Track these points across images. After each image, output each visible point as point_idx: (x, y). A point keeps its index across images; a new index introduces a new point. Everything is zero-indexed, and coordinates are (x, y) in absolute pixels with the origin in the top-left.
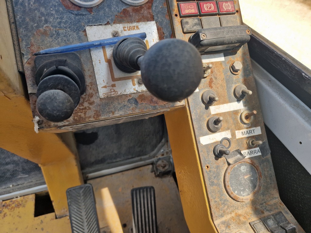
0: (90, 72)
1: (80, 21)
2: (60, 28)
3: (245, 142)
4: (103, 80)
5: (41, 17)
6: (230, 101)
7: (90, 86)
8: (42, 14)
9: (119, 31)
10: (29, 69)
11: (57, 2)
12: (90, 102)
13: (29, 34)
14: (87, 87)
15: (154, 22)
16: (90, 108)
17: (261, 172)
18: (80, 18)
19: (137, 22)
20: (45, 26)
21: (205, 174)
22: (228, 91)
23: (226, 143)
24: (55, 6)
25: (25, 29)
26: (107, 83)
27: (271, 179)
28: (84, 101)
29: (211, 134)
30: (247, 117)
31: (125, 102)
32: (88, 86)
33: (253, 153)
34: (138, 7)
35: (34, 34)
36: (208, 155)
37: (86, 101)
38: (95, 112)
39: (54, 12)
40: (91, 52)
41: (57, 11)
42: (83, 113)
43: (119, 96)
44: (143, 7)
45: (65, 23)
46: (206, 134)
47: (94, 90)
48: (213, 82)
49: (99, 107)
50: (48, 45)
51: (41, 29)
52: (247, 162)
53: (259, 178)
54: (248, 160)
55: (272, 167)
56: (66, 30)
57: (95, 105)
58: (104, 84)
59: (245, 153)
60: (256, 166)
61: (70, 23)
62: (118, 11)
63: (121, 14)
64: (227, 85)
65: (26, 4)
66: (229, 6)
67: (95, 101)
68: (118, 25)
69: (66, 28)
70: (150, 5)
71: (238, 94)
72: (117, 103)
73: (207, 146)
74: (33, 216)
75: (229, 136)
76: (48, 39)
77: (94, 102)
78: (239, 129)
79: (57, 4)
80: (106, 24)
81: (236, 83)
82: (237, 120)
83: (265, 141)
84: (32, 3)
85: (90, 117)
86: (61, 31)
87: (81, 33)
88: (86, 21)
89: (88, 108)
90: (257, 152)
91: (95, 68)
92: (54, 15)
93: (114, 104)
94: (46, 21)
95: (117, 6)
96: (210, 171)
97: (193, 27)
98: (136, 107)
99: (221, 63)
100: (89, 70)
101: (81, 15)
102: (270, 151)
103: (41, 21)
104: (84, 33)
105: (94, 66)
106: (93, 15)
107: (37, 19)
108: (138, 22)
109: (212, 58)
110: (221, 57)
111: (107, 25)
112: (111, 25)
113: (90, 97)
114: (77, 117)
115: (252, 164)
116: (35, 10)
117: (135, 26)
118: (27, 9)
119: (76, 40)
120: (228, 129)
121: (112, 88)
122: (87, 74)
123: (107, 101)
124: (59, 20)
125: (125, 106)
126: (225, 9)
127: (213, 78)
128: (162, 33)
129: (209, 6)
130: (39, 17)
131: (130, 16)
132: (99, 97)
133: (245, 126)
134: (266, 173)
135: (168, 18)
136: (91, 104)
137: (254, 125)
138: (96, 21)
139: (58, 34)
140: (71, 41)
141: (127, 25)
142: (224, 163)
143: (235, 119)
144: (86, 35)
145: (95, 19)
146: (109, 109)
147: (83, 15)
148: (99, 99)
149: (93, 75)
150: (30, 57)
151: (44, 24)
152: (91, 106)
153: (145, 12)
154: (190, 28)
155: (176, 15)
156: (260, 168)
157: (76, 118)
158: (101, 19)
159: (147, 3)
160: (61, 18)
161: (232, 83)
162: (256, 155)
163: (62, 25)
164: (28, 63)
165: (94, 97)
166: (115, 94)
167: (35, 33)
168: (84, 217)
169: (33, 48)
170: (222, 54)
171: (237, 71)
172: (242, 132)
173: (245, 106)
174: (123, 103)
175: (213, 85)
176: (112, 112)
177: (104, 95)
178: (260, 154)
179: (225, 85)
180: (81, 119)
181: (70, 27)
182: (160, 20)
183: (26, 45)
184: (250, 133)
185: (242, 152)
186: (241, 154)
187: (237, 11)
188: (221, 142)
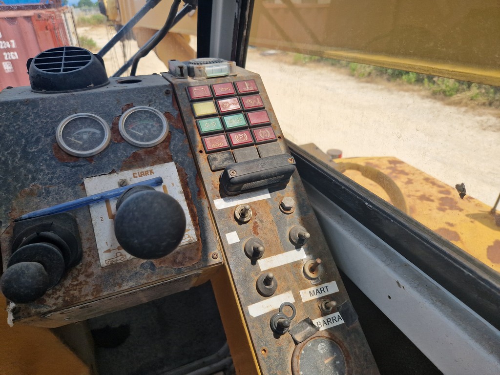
0: (88, 234)
1: (77, 173)
2: (51, 184)
3: (316, 305)
4: (106, 243)
5: (27, 175)
6: (286, 250)
7: (88, 253)
8: (29, 171)
9: (128, 179)
10: (7, 239)
11: (49, 156)
12: (87, 273)
13: (11, 196)
14: (84, 254)
15: (173, 163)
16: (87, 283)
17: (347, 351)
18: (77, 170)
19: (151, 165)
20: (31, 185)
21: (262, 363)
22: (282, 237)
23: (287, 311)
24: (46, 160)
25: (5, 191)
26: (111, 246)
27: (366, 359)
28: (79, 274)
29: (263, 300)
30: (312, 270)
31: (136, 268)
32: (86, 252)
33: (332, 321)
34: (152, 148)
35: (17, 196)
36: (264, 332)
37: (82, 274)
38: (94, 287)
39: (44, 167)
40: (90, 209)
41: (48, 166)
42: (78, 289)
43: (128, 261)
44: (158, 148)
45: (58, 178)
46: (257, 301)
47: (93, 258)
48: (259, 227)
49: (99, 279)
50: (34, 207)
51: (26, 189)
52: (323, 337)
53: (347, 360)
54: (324, 332)
55: (365, 341)
56: (58, 187)
57: (95, 277)
58: (107, 248)
59: (319, 323)
60: (337, 340)
61: (65, 177)
62: (127, 156)
63: (130, 159)
64: (278, 229)
65: (10, 162)
66: (267, 133)
67: (95, 271)
68: (126, 172)
69: (59, 183)
70: (167, 144)
71: (294, 239)
72: (125, 271)
73: (260, 318)
75: (291, 300)
76: (35, 200)
77: (93, 273)
78: (305, 288)
79: (48, 158)
80: (110, 173)
81: (290, 225)
82: (300, 275)
83: (346, 301)
84: (17, 160)
85: (87, 295)
86: (51, 188)
87: (78, 188)
88: (85, 172)
89: (84, 283)
90: (337, 320)
91: (95, 229)
92: (45, 170)
93: (121, 273)
94: (34, 179)
95: (125, 150)
96: (269, 357)
97: (223, 162)
98: (152, 273)
99: (266, 201)
100: (87, 232)
101: (78, 166)
102: (357, 317)
103: (27, 179)
104: (82, 187)
105: (94, 226)
106: (94, 164)
107: (22, 177)
108: (153, 165)
109: (253, 196)
110: (265, 193)
111: (112, 174)
112: (117, 174)
113: (87, 267)
114: (68, 296)
115: (331, 339)
116: (20, 167)
117: (148, 171)
118: (11, 167)
119: (71, 196)
120: (288, 289)
121: (119, 251)
122: (84, 237)
123: (111, 270)
124: (50, 176)
125: (136, 273)
126: (263, 137)
127: (258, 222)
128: (184, 175)
129: (241, 136)
130: (25, 176)
131: (142, 160)
132: (99, 265)
133: (312, 282)
134: (357, 350)
135: (191, 156)
136: (88, 276)
137: (326, 278)
138: (98, 171)
139: (48, 192)
140: (65, 199)
141: (137, 171)
142: (290, 342)
143: (297, 274)
144: (84, 189)
145: (97, 168)
146: (114, 280)
147: (81, 166)
148: (101, 268)
149: (92, 238)
150: (9, 225)
151: (31, 183)
152: (88, 280)
153: (161, 153)
154: (220, 165)
155: (201, 152)
156: (346, 344)
157: (66, 298)
158: (104, 168)
159: (163, 142)
160: (53, 173)
161: (286, 226)
162: (336, 324)
163: (54, 180)
164: (6, 232)
165: (93, 267)
166: (122, 259)
167: (19, 194)
169: (14, 213)
170: (267, 190)
171: (289, 209)
172: (310, 292)
173: (308, 254)
174: (135, 269)
175: (259, 230)
176: (118, 283)
177: (107, 262)
178: (342, 322)
179: (276, 229)
180: (75, 299)
181: (63, 183)
182: (181, 159)
183: (6, 211)
184: (323, 291)
185: (315, 322)
186: (312, 325)
187: (279, 137)
188: (280, 310)
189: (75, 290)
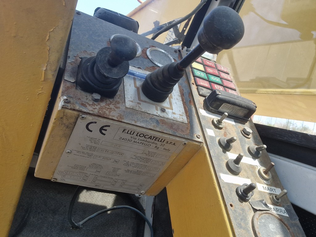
3: (268, 196)
6: (246, 156)
8: (91, 45)
10: (70, 67)
12: (116, 106)
20: (91, 51)
22: (243, 148)
25: (75, 47)
26: (134, 100)
29: (231, 175)
30: (265, 173)
36: (231, 193)
37: (112, 104)
38: (119, 115)
43: (143, 112)
47: (122, 100)
49: (123, 113)
51: (88, 51)
54: (276, 215)
57: (120, 110)
58: (131, 99)
60: (286, 223)
63: (151, 68)
64: (240, 143)
66: (234, 93)
71: (253, 150)
72: (140, 116)
73: (228, 184)
81: (248, 144)
82: (256, 174)
83: (289, 204)
89: (113, 109)
91: (125, 87)
93: (137, 116)
95: (148, 63)
97: (207, 93)
98: (157, 126)
99: (232, 125)
110: (232, 121)
111: (139, 69)
112: (143, 70)
113: (116, 103)
121: (138, 105)
123: (131, 111)
127: (227, 132)
128: (182, 90)
129: (219, 87)
130: (88, 46)
132: (125, 106)
133: (265, 181)
135: (186, 83)
137: (274, 184)
142: (250, 209)
143: (253, 172)
149: (122, 91)
150: (74, 61)
152: (116, 109)
155: (193, 84)
157: (100, 112)
158: (135, 64)
161: (245, 143)
162: (283, 214)
164: (70, 63)
165: (120, 105)
166: (140, 109)
171: (248, 134)
172: (263, 187)
173: (261, 165)
174: (146, 118)
177: (130, 106)
178: (287, 215)
183: (73, 55)
184: (272, 191)
185: (269, 205)
186: (266, 205)
189: (107, 110)
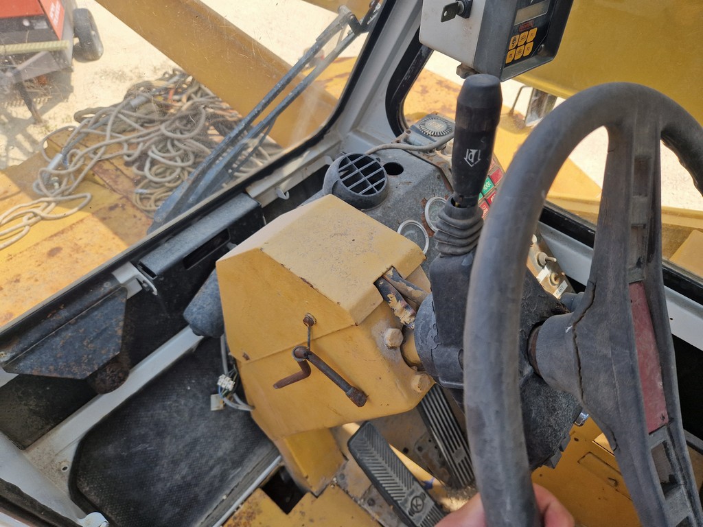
30: (556, 279)
71: (542, 262)
74: (283, 515)
137: (561, 282)
168: (383, 463)
173: (549, 270)
